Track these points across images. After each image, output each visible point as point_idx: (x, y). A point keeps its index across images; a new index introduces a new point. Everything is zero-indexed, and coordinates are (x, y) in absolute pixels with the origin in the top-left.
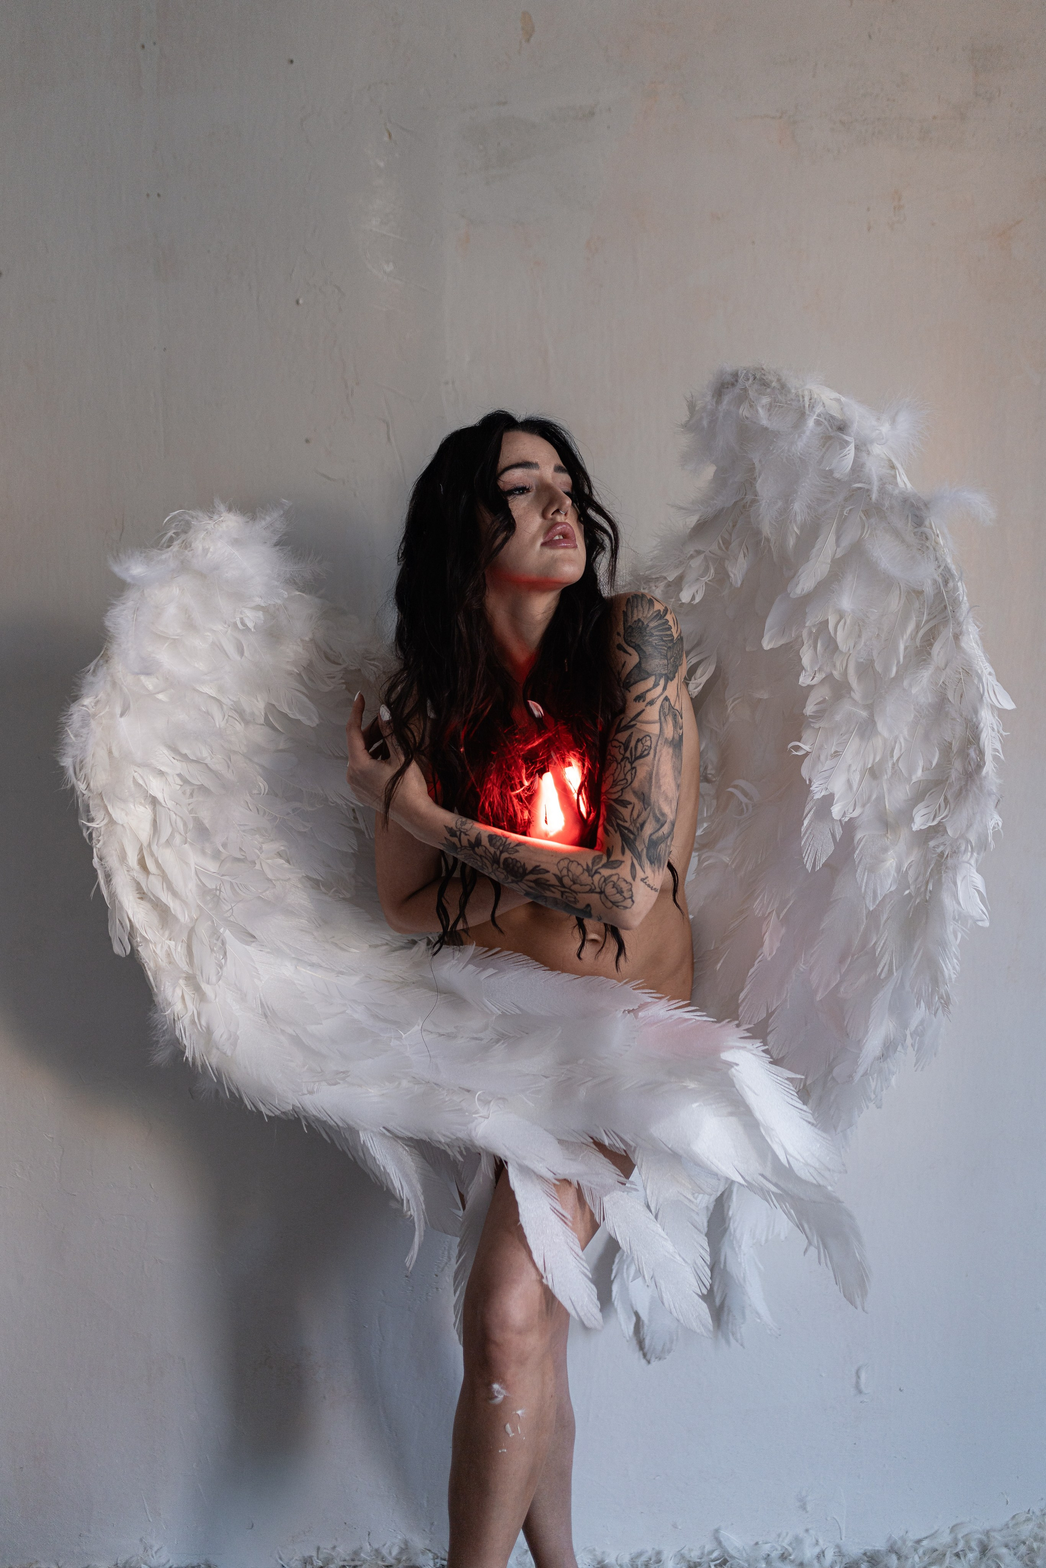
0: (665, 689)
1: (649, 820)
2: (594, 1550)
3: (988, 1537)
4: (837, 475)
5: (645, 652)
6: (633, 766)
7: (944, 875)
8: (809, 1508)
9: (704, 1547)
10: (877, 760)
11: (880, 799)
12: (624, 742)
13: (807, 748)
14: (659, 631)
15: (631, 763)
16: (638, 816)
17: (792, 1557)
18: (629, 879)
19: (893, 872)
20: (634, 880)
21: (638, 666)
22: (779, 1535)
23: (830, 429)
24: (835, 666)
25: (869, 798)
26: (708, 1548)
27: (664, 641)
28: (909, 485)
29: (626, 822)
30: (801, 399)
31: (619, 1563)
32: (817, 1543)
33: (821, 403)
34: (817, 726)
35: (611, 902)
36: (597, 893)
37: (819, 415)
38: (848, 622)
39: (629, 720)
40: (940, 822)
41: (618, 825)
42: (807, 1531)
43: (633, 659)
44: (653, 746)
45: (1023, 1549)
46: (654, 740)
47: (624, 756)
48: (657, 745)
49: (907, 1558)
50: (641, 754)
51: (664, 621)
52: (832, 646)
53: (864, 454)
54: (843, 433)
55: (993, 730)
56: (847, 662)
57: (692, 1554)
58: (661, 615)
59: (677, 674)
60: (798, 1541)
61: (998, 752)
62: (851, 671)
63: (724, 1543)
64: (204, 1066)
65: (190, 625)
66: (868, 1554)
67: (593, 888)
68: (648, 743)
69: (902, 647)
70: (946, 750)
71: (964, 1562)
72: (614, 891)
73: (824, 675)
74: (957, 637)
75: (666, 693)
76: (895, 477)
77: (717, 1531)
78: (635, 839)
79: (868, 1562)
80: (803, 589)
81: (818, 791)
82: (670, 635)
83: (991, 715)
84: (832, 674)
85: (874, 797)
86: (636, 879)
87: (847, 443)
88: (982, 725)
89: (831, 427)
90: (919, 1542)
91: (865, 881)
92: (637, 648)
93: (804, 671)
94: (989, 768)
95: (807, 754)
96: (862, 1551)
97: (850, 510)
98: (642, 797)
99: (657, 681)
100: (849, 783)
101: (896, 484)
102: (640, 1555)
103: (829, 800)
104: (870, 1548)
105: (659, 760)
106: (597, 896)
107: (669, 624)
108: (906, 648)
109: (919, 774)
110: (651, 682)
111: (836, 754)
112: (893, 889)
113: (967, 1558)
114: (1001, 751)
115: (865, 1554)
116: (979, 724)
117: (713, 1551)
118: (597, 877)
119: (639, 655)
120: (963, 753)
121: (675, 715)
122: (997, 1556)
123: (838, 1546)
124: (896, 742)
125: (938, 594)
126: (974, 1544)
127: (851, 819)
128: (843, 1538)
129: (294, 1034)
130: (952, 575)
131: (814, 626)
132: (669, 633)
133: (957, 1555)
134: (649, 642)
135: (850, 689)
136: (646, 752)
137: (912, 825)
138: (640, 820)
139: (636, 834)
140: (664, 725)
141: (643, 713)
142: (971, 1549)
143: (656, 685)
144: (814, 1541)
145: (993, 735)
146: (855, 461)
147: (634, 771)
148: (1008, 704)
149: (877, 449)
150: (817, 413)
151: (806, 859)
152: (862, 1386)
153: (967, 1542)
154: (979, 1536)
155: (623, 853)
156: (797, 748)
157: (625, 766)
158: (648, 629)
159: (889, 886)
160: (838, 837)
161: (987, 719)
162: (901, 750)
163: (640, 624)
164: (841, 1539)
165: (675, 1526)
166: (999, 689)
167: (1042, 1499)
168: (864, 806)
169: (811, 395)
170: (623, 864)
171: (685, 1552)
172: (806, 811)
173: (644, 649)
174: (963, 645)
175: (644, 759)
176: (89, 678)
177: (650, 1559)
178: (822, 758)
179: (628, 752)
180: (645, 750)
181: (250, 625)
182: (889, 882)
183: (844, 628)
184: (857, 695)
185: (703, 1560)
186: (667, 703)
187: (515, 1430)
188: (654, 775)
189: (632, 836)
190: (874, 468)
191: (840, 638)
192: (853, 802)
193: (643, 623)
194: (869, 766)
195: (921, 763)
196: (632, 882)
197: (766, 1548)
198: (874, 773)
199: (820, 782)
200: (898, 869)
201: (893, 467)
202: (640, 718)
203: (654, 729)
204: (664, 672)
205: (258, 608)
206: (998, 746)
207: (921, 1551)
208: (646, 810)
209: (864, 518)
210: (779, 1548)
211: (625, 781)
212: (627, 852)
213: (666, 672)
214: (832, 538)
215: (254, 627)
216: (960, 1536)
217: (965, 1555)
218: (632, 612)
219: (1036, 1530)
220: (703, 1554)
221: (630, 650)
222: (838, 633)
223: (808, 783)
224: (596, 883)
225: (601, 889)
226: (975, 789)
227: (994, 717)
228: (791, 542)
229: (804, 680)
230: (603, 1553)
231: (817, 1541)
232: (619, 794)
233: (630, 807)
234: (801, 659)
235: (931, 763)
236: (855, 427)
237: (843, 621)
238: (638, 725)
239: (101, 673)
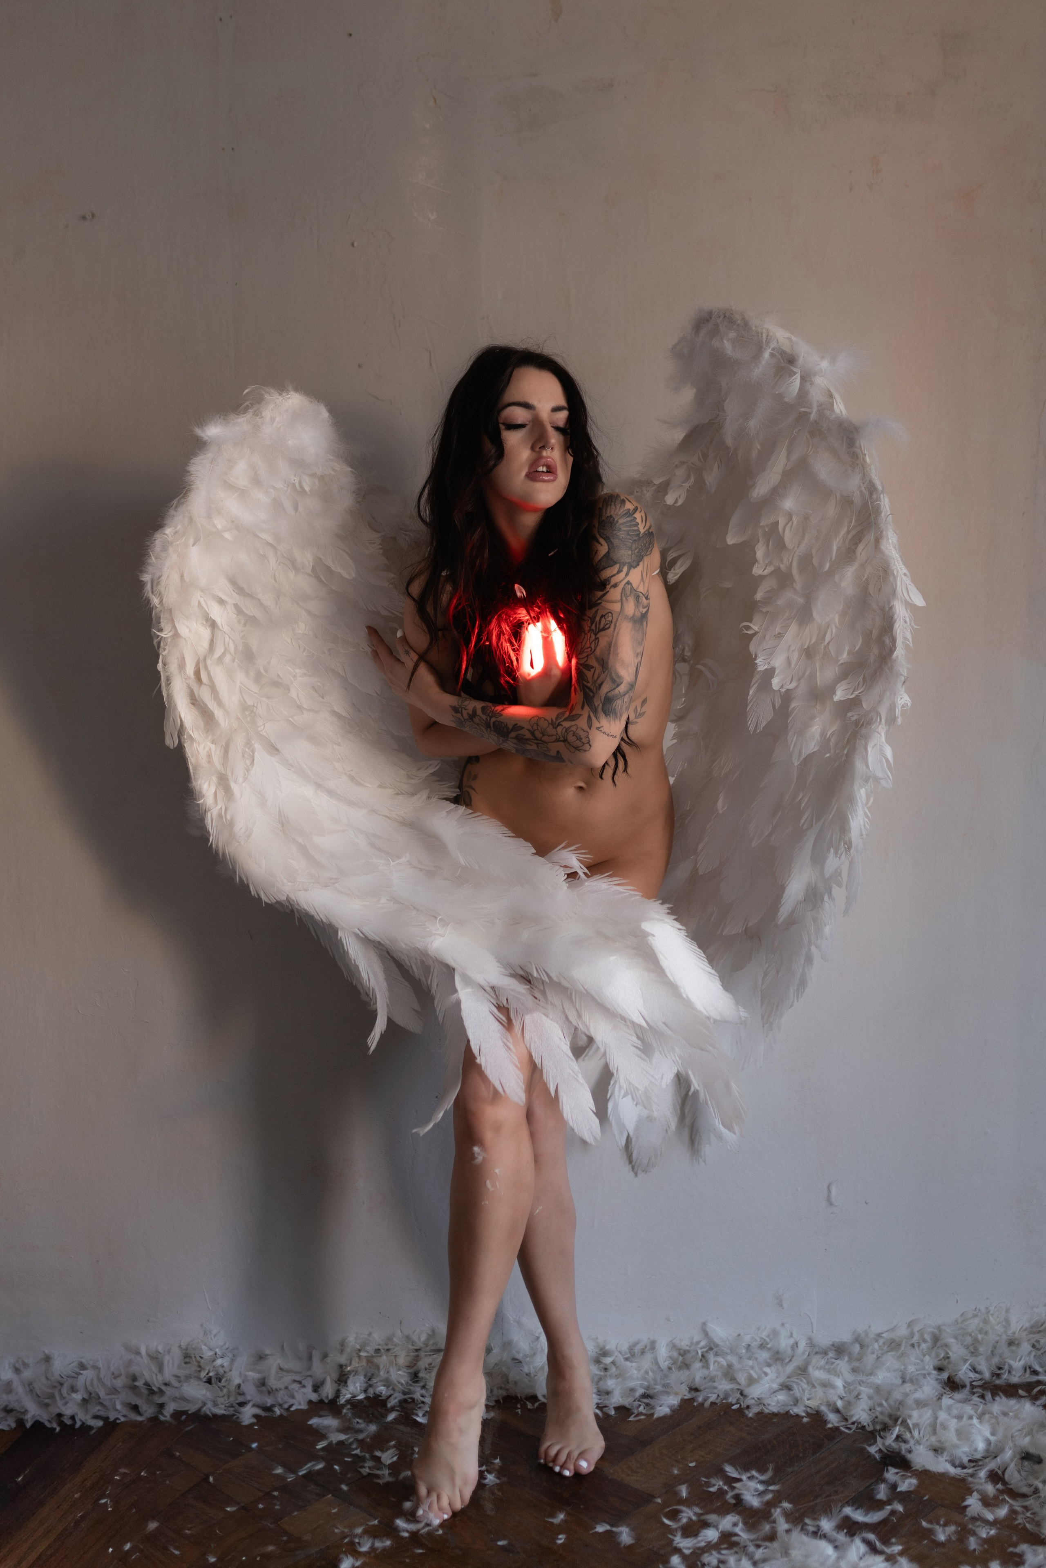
0: (627, 574)
1: (606, 681)
2: (597, 1338)
3: (940, 1331)
4: (786, 400)
5: (613, 544)
6: (597, 637)
7: (858, 741)
8: (785, 1305)
9: (693, 1338)
10: (813, 641)
11: (813, 676)
12: (591, 616)
13: (756, 628)
14: (627, 527)
15: (596, 634)
16: (598, 678)
17: (769, 1346)
18: (586, 728)
19: (817, 736)
20: (590, 729)
21: (607, 555)
22: (758, 1329)
23: (782, 361)
24: (782, 560)
25: (804, 674)
26: (696, 1339)
27: (630, 535)
28: (844, 412)
29: (589, 682)
30: (760, 335)
31: (618, 1349)
32: (791, 1336)
33: (776, 340)
34: (764, 610)
35: (573, 747)
36: (561, 741)
37: (773, 349)
38: (795, 523)
39: (597, 599)
40: (857, 696)
41: (583, 685)
42: (783, 1325)
43: (603, 549)
44: (614, 621)
45: (969, 1340)
46: (615, 616)
47: (590, 628)
48: (617, 621)
49: (868, 1346)
50: (604, 627)
51: (632, 518)
52: (781, 545)
53: (808, 384)
54: (792, 366)
55: (906, 622)
56: (792, 559)
57: (683, 1344)
58: (629, 514)
59: (641, 564)
60: (775, 1333)
61: (909, 641)
62: (795, 565)
63: (711, 1334)
64: (224, 854)
65: (256, 481)
66: (836, 1345)
67: (558, 737)
68: (610, 619)
69: (835, 548)
70: (867, 635)
71: (918, 1351)
72: (574, 738)
73: (773, 568)
74: (878, 541)
75: (628, 578)
76: (832, 405)
77: (704, 1324)
78: (594, 697)
79: (836, 1351)
80: (758, 494)
81: (762, 665)
82: (637, 530)
83: (905, 609)
84: (779, 568)
85: (807, 673)
86: (592, 728)
87: (795, 373)
88: (896, 616)
89: (783, 360)
90: (879, 1335)
91: (794, 742)
92: (607, 539)
93: (757, 564)
94: (899, 652)
95: (756, 633)
96: (831, 1343)
97: (799, 430)
98: (602, 663)
99: (621, 568)
100: (789, 661)
101: (833, 411)
102: (636, 1344)
103: (770, 673)
104: (837, 1340)
105: (618, 633)
106: (562, 743)
107: (637, 521)
108: (838, 550)
109: (844, 657)
110: (616, 567)
111: (780, 636)
112: (815, 749)
113: (921, 1348)
114: (911, 641)
115: (833, 1345)
116: (894, 615)
117: (700, 1341)
118: (560, 729)
119: (608, 545)
120: (880, 641)
121: (638, 596)
122: (946, 1346)
123: (810, 1339)
124: (828, 628)
125: (865, 504)
126: (927, 1337)
127: (788, 690)
128: (814, 1331)
129: (303, 843)
130: (876, 489)
131: (767, 525)
132: (636, 528)
133: (913, 1346)
134: (617, 536)
135: (793, 581)
136: (607, 626)
137: (834, 696)
138: (599, 682)
139: (595, 692)
140: (625, 604)
141: (608, 594)
142: (925, 1341)
143: (619, 571)
144: (789, 1334)
145: (905, 625)
146: (800, 389)
147: (597, 641)
148: (919, 602)
149: (819, 381)
150: (771, 348)
151: (749, 723)
152: (833, 1199)
153: (922, 1335)
154: (932, 1330)
155: (583, 708)
156: (748, 628)
157: (590, 637)
158: (617, 525)
159: (812, 747)
160: (777, 706)
161: (901, 612)
162: (832, 635)
163: (611, 520)
164: (813, 1332)
165: (668, 1320)
166: (912, 588)
167: (987, 1299)
168: (799, 680)
169: (768, 333)
170: (581, 717)
171: (677, 1342)
172: (752, 684)
173: (613, 540)
174: (882, 547)
175: (606, 631)
176: (172, 512)
177: (646, 1347)
178: (767, 637)
179: (594, 625)
180: (607, 624)
181: (307, 488)
182: (813, 744)
183: (791, 529)
184: (798, 586)
185: (692, 1348)
186: (629, 586)
187: (494, 1185)
188: (613, 644)
189: (591, 694)
190: (816, 395)
191: (788, 536)
192: (790, 677)
193: (614, 520)
194: (806, 647)
195: (847, 648)
196: (588, 730)
197: (747, 1339)
198: (809, 653)
199: (764, 658)
200: (823, 735)
201: (831, 396)
202: (605, 598)
203: (616, 607)
204: (627, 561)
205: (313, 475)
206: (909, 636)
207: (881, 1342)
208: (604, 672)
209: (809, 437)
210: (758, 1339)
211: (590, 649)
212: (586, 707)
213: (630, 561)
214: (784, 453)
215: (310, 491)
216: (916, 1329)
217: (919, 1346)
218: (606, 509)
219: (981, 1325)
220: (692, 1343)
221: (602, 541)
222: (785, 533)
223: (754, 656)
224: (559, 733)
225: (564, 737)
226: (887, 670)
227: (907, 611)
228: (754, 454)
229: (757, 570)
230: (605, 1341)
231: (792, 1334)
232: (586, 659)
233: (592, 670)
234: (755, 553)
235: (855, 647)
236: (801, 361)
237: (790, 524)
238: (603, 604)
239: (181, 509)
